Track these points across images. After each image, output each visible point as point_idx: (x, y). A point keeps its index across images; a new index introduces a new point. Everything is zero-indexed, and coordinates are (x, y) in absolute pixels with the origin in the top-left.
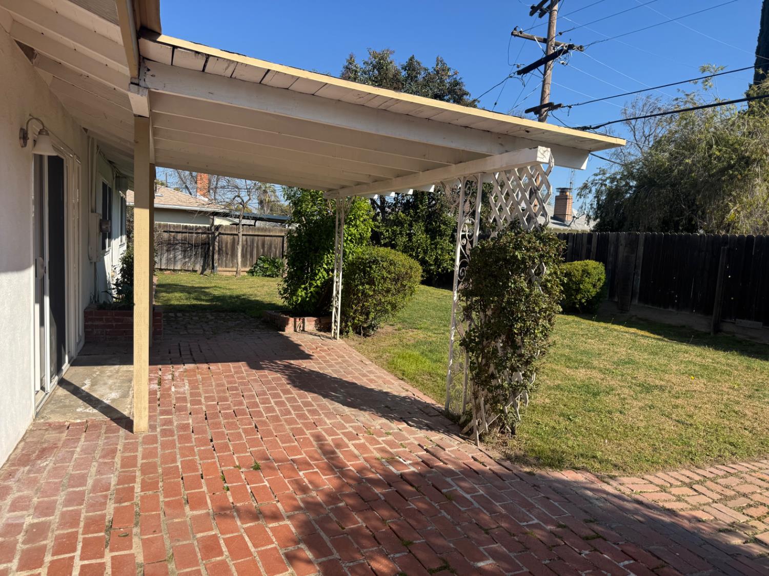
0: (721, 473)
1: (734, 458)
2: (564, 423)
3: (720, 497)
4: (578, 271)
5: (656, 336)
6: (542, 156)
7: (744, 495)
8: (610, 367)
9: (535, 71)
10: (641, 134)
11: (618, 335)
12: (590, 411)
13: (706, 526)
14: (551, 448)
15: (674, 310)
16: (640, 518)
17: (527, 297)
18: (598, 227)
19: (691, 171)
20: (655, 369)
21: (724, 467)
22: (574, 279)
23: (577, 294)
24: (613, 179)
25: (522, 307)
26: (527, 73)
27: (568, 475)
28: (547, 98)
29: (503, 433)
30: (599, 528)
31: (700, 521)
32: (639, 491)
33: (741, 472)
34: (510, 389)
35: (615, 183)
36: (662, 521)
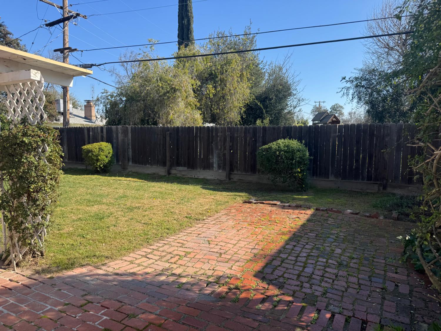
0: (161, 245)
1: (168, 236)
2: (79, 239)
3: (159, 257)
4: (96, 149)
5: (141, 181)
6: (35, 76)
7: (170, 253)
8: (112, 201)
9: (57, 26)
10: (131, 72)
11: (120, 183)
12: (97, 229)
13: (150, 276)
14: (68, 258)
15: (149, 166)
16: (115, 283)
17: (36, 167)
18: (108, 123)
19: (150, 94)
20: (137, 198)
21: (163, 241)
22: (94, 154)
23: (97, 162)
24: (112, 96)
25: (34, 174)
26: (52, 26)
27: (76, 271)
28: (67, 44)
29: (34, 257)
30: (89, 298)
31: (147, 274)
32: (118, 267)
33: (170, 242)
34: (33, 228)
35: (114, 98)
36: (127, 280)
